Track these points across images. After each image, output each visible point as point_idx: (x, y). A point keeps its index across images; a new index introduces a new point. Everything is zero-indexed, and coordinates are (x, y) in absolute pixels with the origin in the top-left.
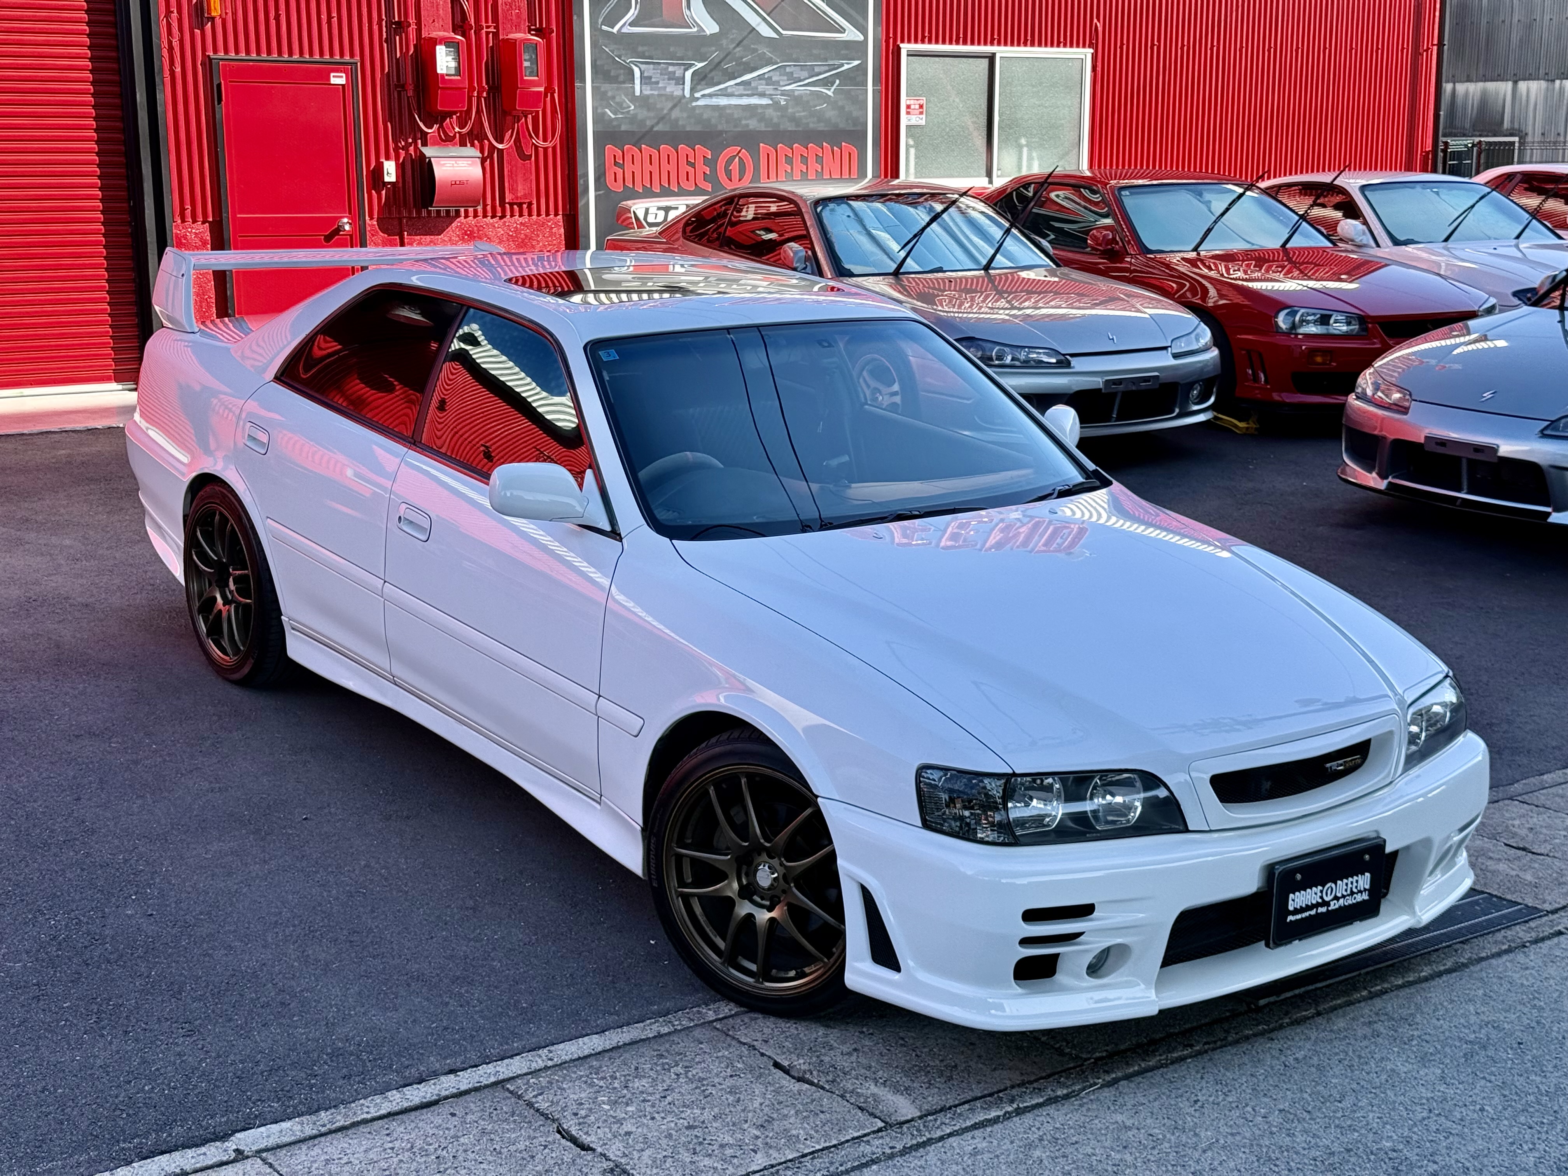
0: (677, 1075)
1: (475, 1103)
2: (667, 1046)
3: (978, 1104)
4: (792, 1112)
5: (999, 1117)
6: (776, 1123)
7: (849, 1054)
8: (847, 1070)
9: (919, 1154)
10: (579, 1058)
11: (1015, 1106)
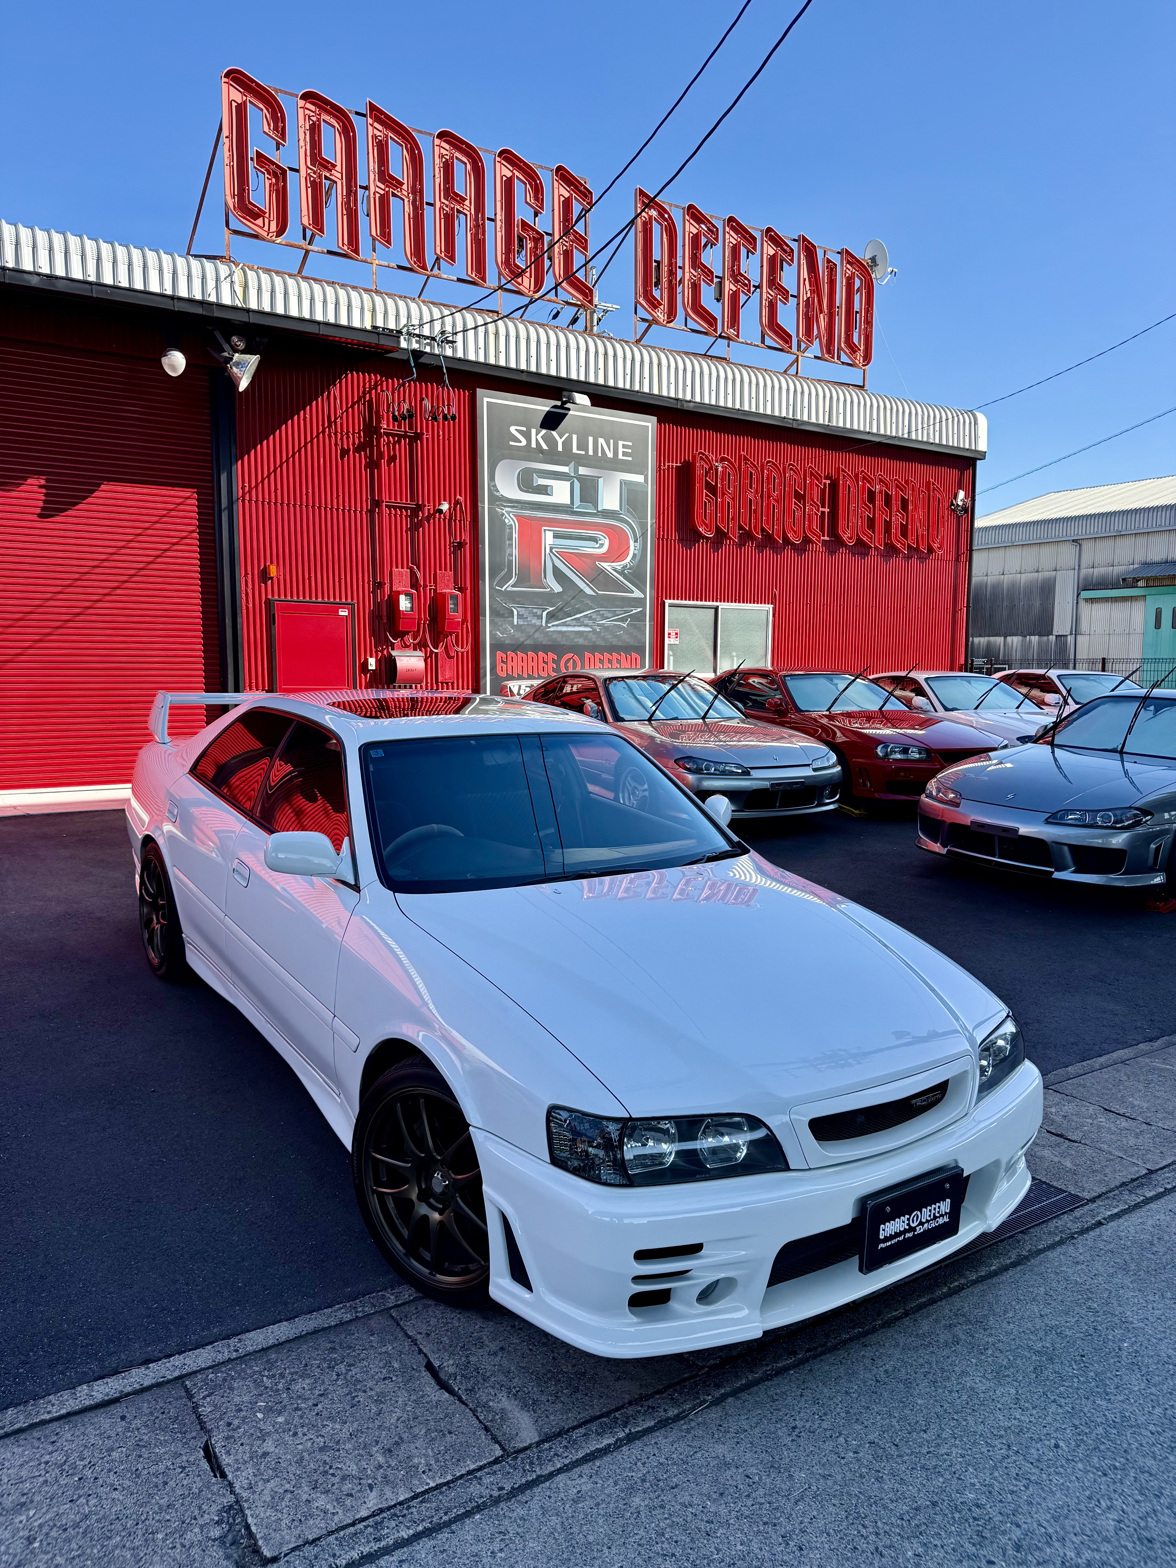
0: (338, 1375)
1: (149, 1402)
2: (343, 1337)
3: (594, 1426)
4: (423, 1431)
5: (609, 1445)
6: (403, 1446)
7: (495, 1354)
8: (488, 1374)
9: (524, 1499)
10: (263, 1349)
11: (627, 1431)
